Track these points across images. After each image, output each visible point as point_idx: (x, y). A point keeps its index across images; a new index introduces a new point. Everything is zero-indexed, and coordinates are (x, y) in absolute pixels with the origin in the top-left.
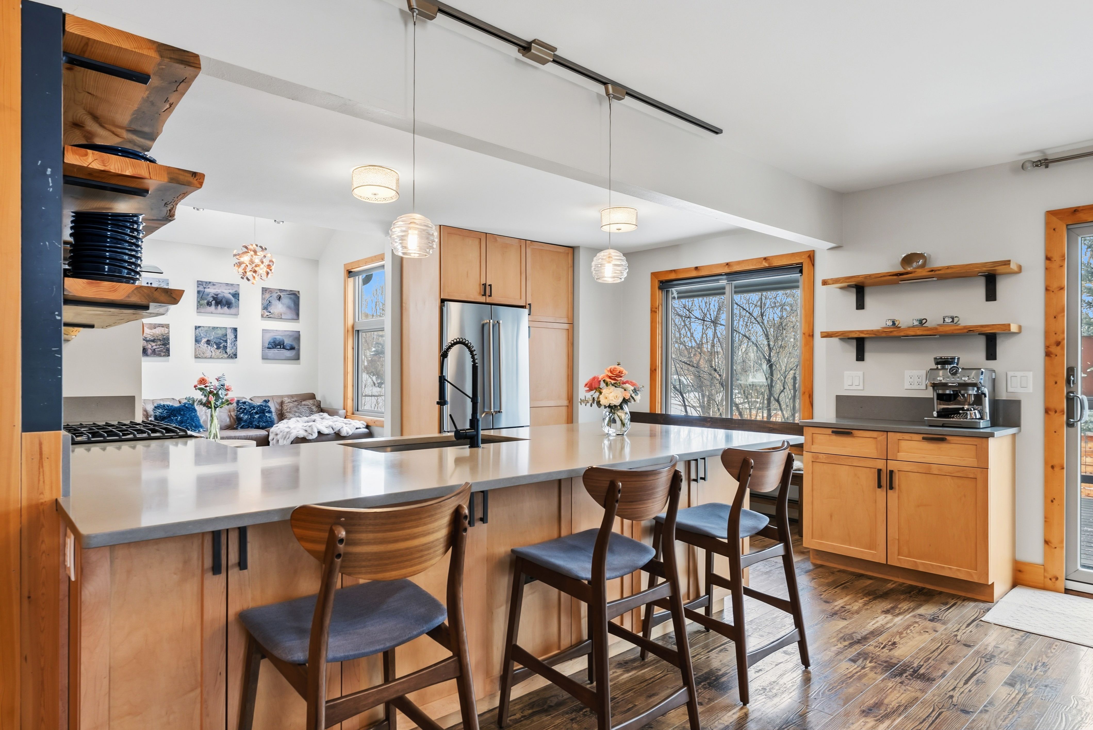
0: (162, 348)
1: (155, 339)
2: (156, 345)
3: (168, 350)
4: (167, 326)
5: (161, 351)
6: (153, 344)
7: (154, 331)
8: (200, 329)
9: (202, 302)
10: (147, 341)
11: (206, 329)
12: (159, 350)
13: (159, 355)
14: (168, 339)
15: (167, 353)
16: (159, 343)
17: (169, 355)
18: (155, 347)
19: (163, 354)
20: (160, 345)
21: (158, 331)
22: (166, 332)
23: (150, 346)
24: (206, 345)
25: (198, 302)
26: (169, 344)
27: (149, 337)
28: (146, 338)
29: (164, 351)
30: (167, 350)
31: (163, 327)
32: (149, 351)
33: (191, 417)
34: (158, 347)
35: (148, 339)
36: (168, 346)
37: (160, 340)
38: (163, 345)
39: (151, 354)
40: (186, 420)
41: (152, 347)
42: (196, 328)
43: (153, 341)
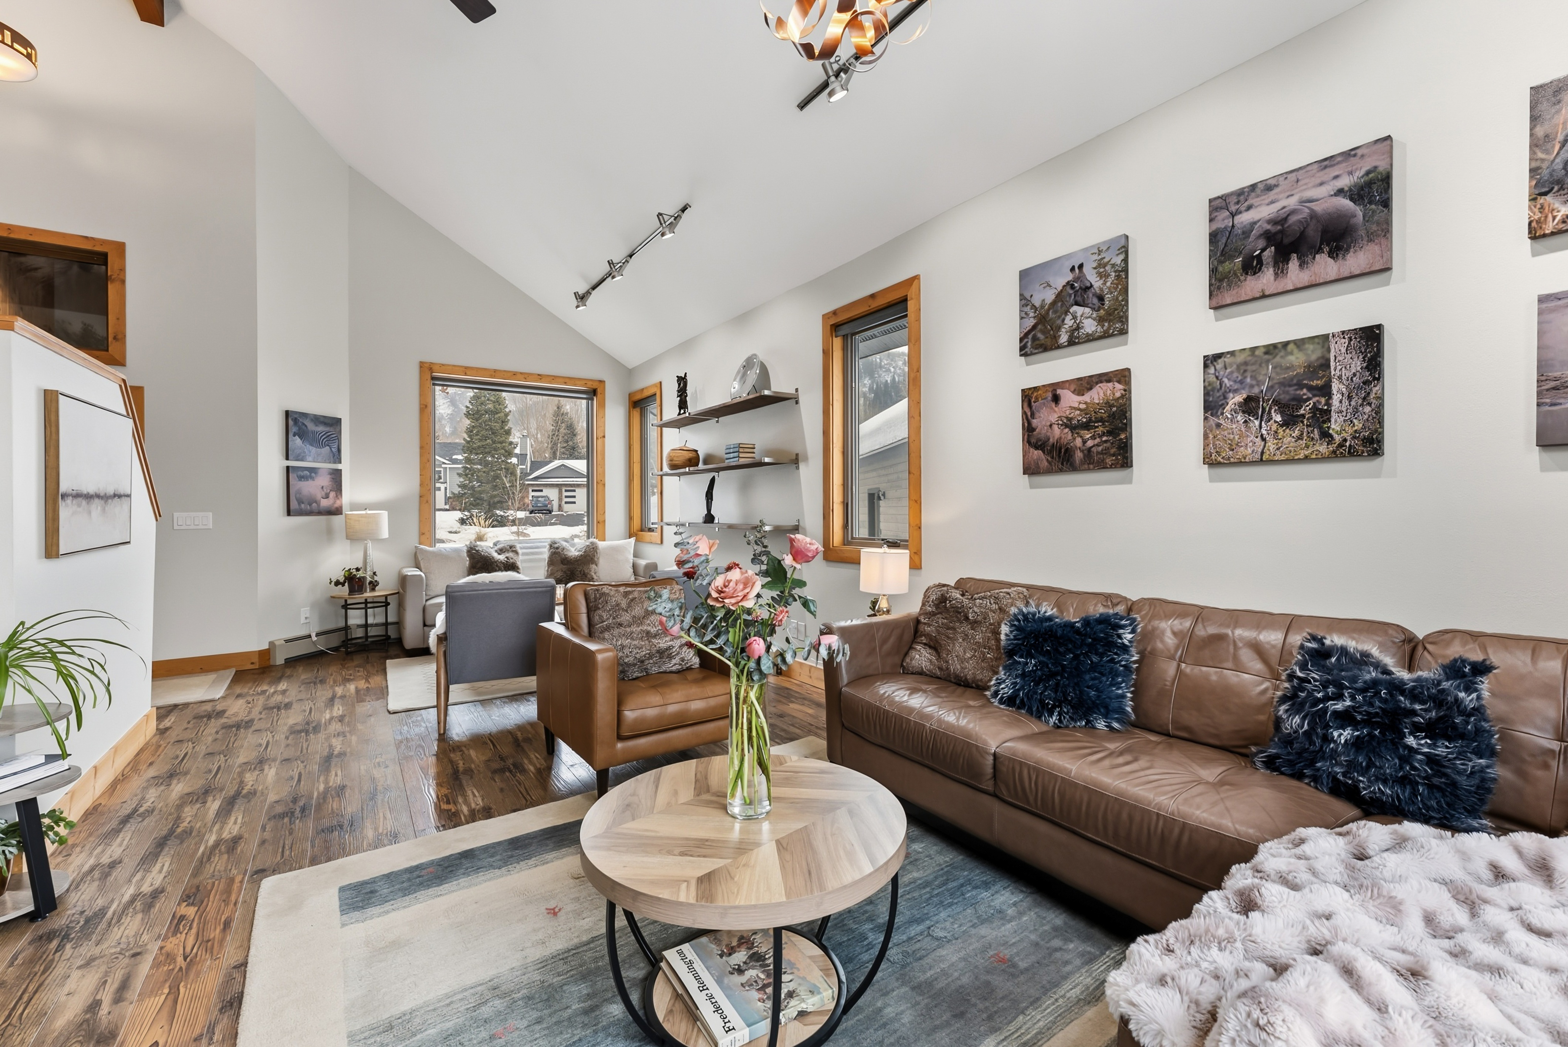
0: (1108, 445)
1: (1090, 420)
2: (1093, 438)
3: (1126, 447)
4: (1123, 376)
5: (1106, 452)
6: (1087, 435)
7: (1087, 398)
8: (1220, 364)
9: (1227, 266)
11: (1240, 358)
12: (1100, 448)
13: (1101, 466)
14: (1127, 413)
15: (1123, 455)
16: (1100, 430)
17: (1128, 462)
18: (1090, 443)
19: (1109, 461)
20: (1103, 434)
21: (1097, 395)
22: (1118, 395)
23: (1078, 442)
24: (1240, 418)
25: (1213, 271)
26: (1128, 428)
27: (1082, 418)
28: (1070, 419)
29: (1113, 451)
30: (1119, 448)
31: (1109, 381)
32: (1079, 455)
34: (1098, 440)
35: (1075, 422)
36: (1123, 436)
37: (1101, 420)
38: (1109, 433)
39: (1082, 463)
41: (1084, 442)
42: (1210, 361)
43: (1086, 426)
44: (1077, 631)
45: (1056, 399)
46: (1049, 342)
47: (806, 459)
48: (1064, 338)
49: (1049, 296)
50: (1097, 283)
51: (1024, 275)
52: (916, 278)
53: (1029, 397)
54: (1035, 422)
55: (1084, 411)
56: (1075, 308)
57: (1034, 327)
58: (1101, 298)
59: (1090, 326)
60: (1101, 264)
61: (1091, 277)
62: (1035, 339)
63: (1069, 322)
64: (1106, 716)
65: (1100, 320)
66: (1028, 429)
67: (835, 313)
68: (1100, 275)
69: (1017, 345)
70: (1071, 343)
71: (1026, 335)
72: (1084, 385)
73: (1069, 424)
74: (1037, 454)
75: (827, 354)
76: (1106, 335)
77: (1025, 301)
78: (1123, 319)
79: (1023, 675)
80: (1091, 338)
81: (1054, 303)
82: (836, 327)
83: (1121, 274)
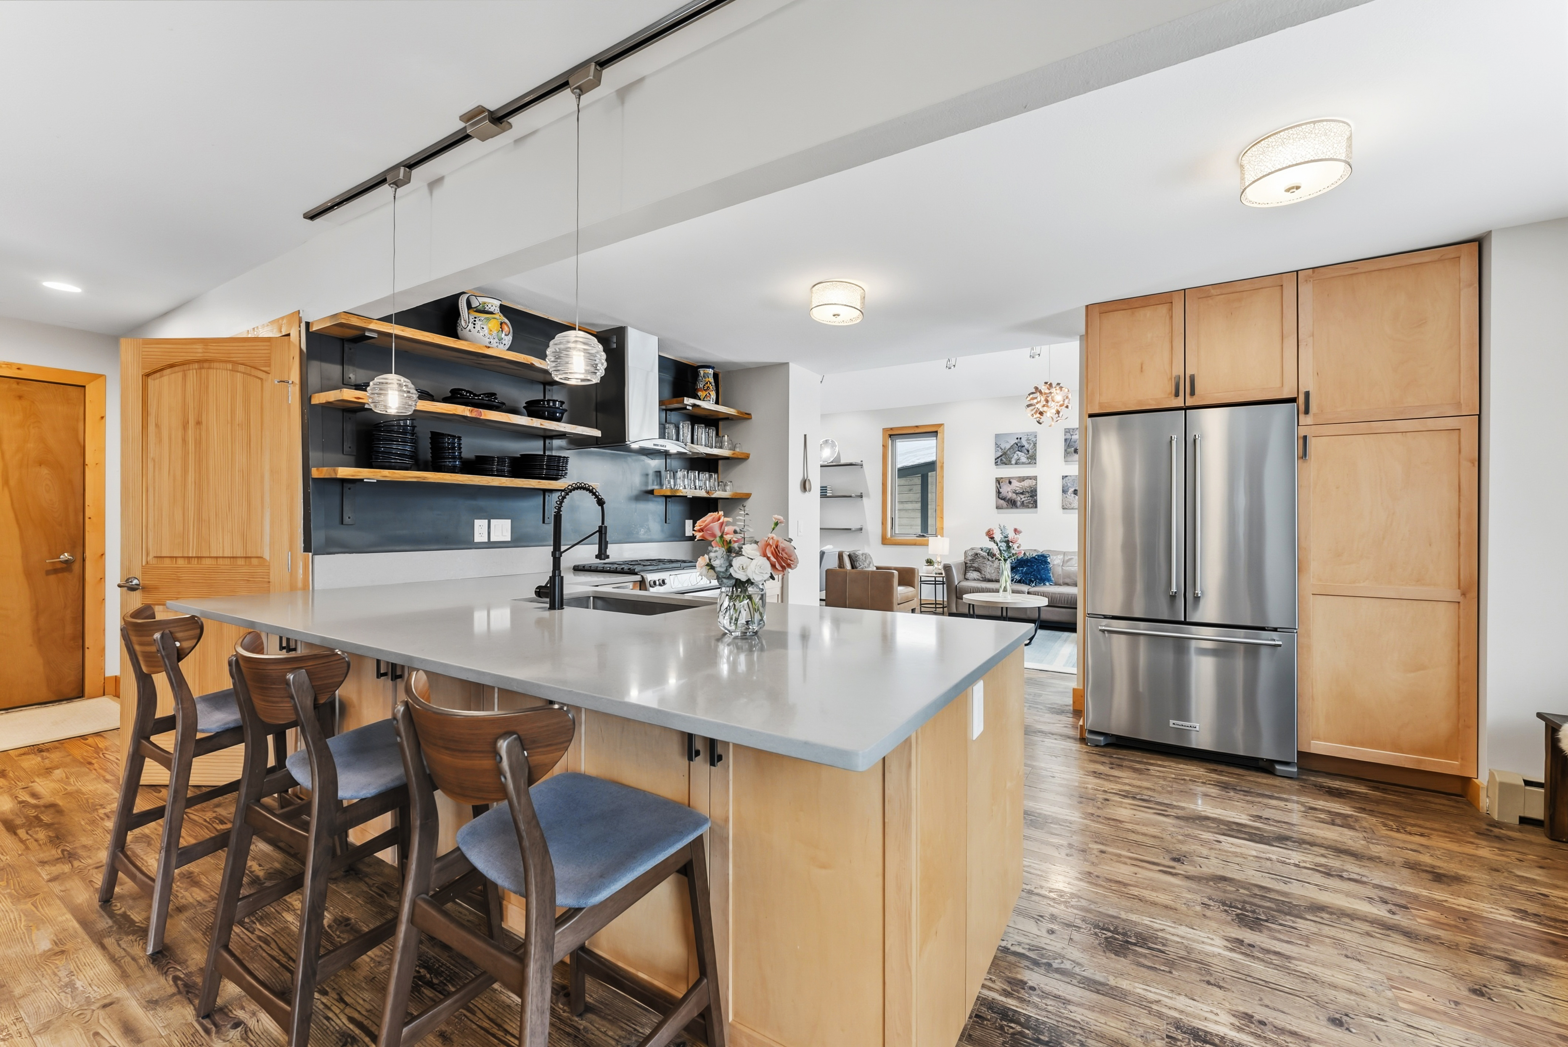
0: (1030, 500)
3: (1036, 502)
4: (1035, 478)
5: (1029, 503)
6: (1022, 496)
7: (1022, 483)
8: (1067, 479)
9: (1069, 450)
10: (1017, 494)
11: (1073, 478)
12: (1026, 502)
13: (1028, 507)
14: (1036, 491)
15: (1035, 505)
16: (1027, 495)
17: (1036, 507)
18: (1023, 499)
19: (1030, 506)
20: (1027, 497)
21: (1027, 483)
22: (1033, 484)
23: (1018, 499)
24: (1073, 495)
25: (1066, 450)
26: (1036, 495)
27: (1019, 490)
28: (1015, 490)
29: (1032, 503)
30: (1034, 502)
31: (1029, 479)
32: (1019, 504)
33: (1039, 570)
34: (1026, 499)
35: (1017, 492)
36: (1036, 498)
37: (1027, 492)
38: (1031, 496)
39: (1020, 506)
40: (1032, 572)
41: (1020, 499)
42: (1064, 477)
43: (1022, 493)
44: (1036, 559)
45: (1010, 483)
46: (1007, 462)
48: (1013, 462)
49: (1008, 446)
50: (1027, 446)
51: (997, 436)
52: (942, 424)
53: (998, 481)
54: (1001, 490)
55: (1022, 488)
56: (1018, 452)
57: (1001, 456)
58: (1028, 451)
59: (1024, 459)
60: (1028, 440)
61: (1024, 442)
62: (1001, 460)
63: (1015, 456)
64: (1048, 581)
65: (1028, 458)
66: (999, 493)
67: (891, 429)
68: (1028, 443)
69: (994, 461)
70: (1016, 464)
71: (998, 458)
72: (1022, 479)
73: (1015, 492)
74: (1002, 502)
75: (885, 446)
76: (1029, 463)
77: (997, 446)
79: (1022, 573)
80: (1023, 463)
81: (1010, 449)
82: (890, 436)
83: (1035, 445)
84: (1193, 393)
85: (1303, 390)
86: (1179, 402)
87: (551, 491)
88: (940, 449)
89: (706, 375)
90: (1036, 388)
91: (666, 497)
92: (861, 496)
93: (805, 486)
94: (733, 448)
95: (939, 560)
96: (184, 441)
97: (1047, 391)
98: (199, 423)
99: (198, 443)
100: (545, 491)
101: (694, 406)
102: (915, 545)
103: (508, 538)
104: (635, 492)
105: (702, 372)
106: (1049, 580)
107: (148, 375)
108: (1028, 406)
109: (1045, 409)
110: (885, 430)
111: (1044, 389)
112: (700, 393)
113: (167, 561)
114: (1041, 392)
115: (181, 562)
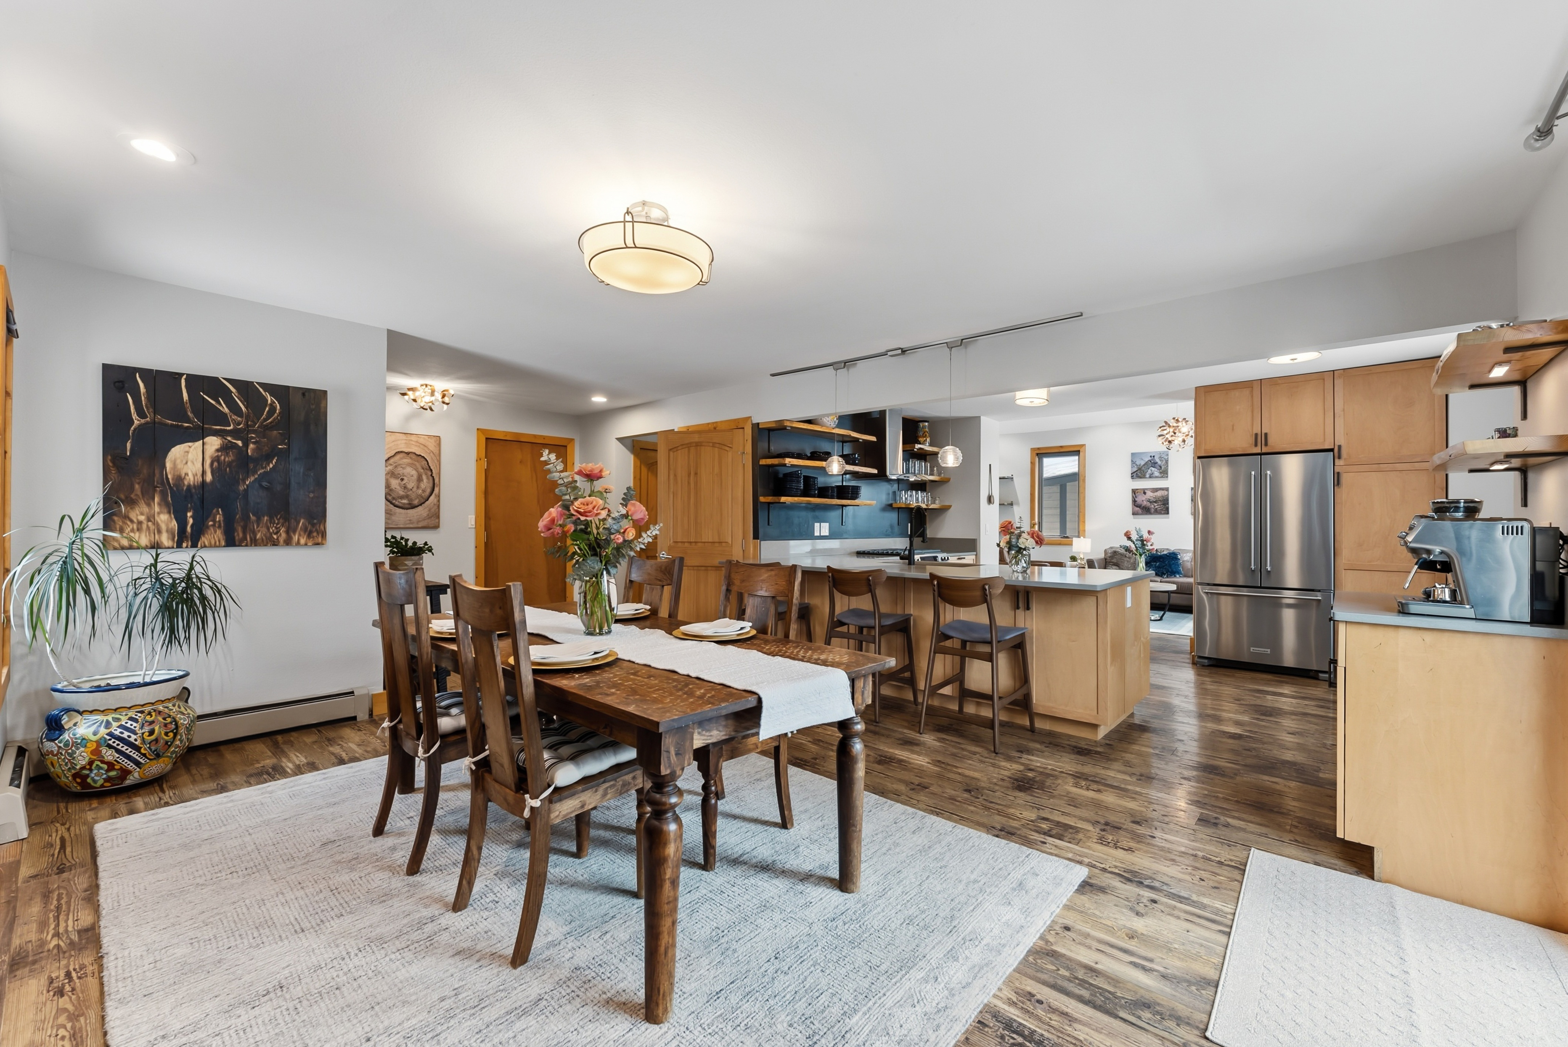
0: (1161, 508)
2: (1156, 505)
3: (1167, 509)
4: (1167, 489)
7: (1156, 494)
12: (1159, 509)
13: (1160, 513)
14: (1167, 500)
15: (1166, 511)
16: (1160, 503)
17: (1168, 513)
18: (1156, 507)
19: (1162, 512)
20: (1160, 505)
21: (1159, 494)
22: (1165, 494)
23: (1151, 506)
26: (1168, 504)
27: (1152, 500)
28: (1148, 499)
29: (1163, 510)
30: (1165, 509)
31: (1162, 490)
32: (1153, 510)
33: (1170, 564)
34: (1158, 506)
36: (1166, 506)
38: (1162, 505)
39: (1153, 512)
40: (1164, 566)
41: (1153, 507)
42: (1192, 489)
43: (1155, 502)
44: (1168, 556)
45: (1145, 493)
46: (1142, 476)
47: (1018, 504)
48: (1148, 476)
49: (1143, 463)
50: (1159, 463)
51: (1132, 454)
52: (1084, 445)
53: (1134, 491)
54: (1136, 499)
55: (1155, 498)
56: (1151, 468)
57: (1136, 471)
58: (1161, 467)
59: (1157, 474)
60: (1160, 457)
61: (1157, 460)
62: (1137, 474)
63: (1149, 471)
65: (1160, 473)
66: (1134, 501)
67: (1039, 449)
68: (1160, 460)
69: (1130, 475)
70: (1150, 477)
71: (1134, 473)
72: (1155, 490)
73: (1149, 501)
74: (1138, 509)
75: (1033, 463)
76: (1162, 477)
77: (1133, 462)
78: (1167, 474)
79: (1156, 566)
80: (1156, 477)
81: (1144, 465)
82: (1037, 454)
83: (1167, 461)
84: (1266, 444)
85: (1337, 444)
86: (1257, 450)
87: (846, 506)
88: (1081, 464)
89: (924, 427)
90: (1166, 422)
91: (899, 508)
92: (1012, 504)
93: (990, 500)
94: (939, 474)
95: (1082, 556)
96: (689, 483)
97: (1175, 425)
98: (696, 474)
99: (696, 484)
100: (843, 506)
101: (921, 449)
102: (1060, 544)
103: (827, 534)
104: (883, 505)
105: (921, 425)
106: (1179, 573)
107: (670, 450)
108: (1160, 436)
109: (1173, 438)
110: (1033, 450)
111: (1173, 423)
112: (920, 439)
113: (680, 544)
114: (1169, 426)
115: (686, 544)
